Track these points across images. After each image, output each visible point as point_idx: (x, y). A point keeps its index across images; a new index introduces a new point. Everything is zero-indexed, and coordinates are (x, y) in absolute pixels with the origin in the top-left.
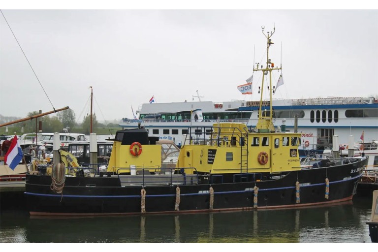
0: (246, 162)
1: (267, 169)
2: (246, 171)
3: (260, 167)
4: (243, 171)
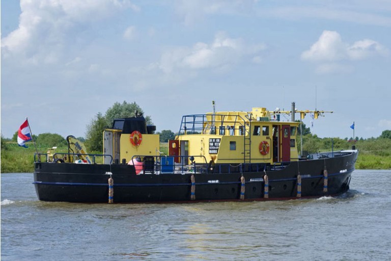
0: (249, 152)
1: (268, 159)
2: (249, 161)
3: (261, 157)
4: (246, 161)
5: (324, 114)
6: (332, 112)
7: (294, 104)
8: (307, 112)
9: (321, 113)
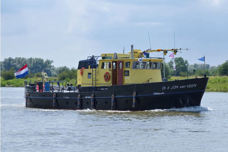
1: (109, 84)
2: (95, 85)
3: (106, 83)
4: (93, 85)
5: (181, 51)
6: (187, 49)
7: (132, 46)
8: (169, 50)
9: (179, 50)
